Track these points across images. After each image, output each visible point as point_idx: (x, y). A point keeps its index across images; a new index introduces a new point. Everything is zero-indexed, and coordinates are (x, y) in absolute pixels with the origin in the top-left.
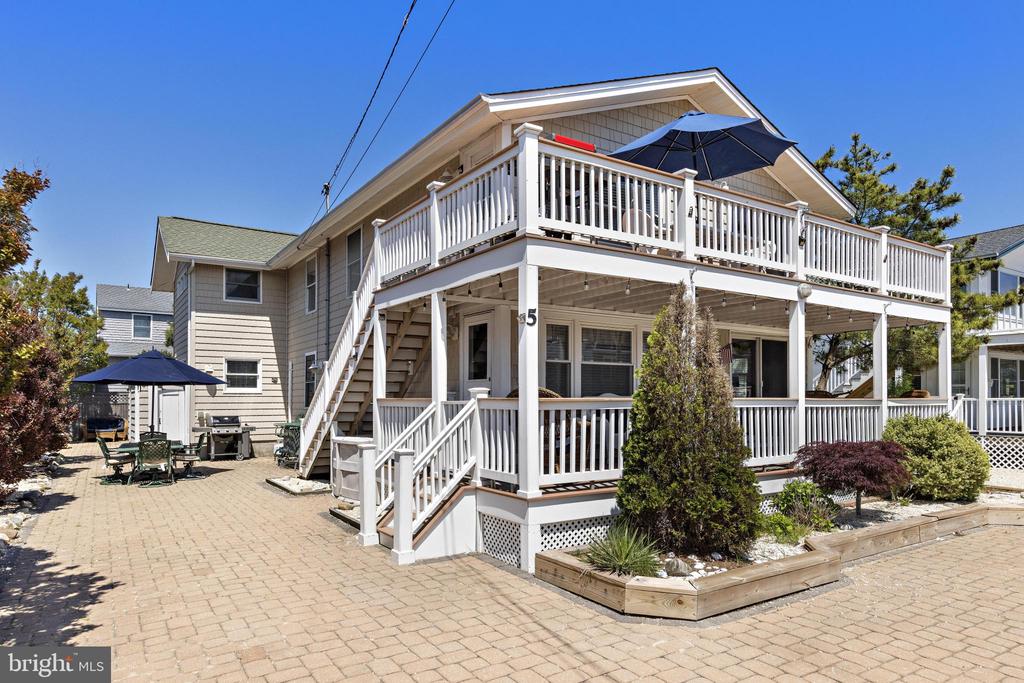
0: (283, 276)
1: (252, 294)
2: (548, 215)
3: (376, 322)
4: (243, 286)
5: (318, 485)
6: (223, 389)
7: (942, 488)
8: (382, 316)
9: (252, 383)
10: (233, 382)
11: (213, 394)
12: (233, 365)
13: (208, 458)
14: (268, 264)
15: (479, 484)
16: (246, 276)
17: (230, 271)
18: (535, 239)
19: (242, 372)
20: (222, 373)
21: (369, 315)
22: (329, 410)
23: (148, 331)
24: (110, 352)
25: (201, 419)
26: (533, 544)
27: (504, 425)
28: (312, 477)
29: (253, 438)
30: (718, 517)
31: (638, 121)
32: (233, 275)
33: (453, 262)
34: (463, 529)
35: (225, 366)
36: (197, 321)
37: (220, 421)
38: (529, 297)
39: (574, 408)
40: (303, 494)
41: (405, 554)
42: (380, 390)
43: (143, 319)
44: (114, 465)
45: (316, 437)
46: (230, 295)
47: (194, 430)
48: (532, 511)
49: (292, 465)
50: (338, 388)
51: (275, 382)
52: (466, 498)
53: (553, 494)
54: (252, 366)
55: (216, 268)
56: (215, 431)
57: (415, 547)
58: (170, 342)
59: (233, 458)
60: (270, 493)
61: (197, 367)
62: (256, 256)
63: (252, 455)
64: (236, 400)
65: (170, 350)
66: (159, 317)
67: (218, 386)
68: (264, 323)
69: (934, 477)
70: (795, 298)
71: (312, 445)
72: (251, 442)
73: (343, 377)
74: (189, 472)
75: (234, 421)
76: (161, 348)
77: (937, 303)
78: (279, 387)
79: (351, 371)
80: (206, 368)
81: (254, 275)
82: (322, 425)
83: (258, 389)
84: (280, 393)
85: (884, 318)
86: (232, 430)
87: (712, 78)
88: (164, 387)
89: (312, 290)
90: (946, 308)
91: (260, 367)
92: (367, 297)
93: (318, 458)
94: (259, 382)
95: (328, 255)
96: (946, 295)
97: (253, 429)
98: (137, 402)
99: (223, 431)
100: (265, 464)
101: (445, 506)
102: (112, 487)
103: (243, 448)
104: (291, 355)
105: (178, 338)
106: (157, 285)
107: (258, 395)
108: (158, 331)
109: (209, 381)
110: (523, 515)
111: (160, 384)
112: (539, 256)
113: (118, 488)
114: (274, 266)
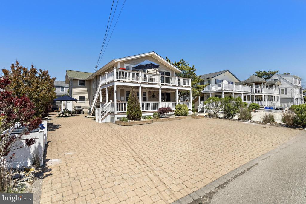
0: (89, 81)
1: (84, 84)
2: (118, 78)
3: (100, 91)
4: (82, 83)
5: (93, 117)
6: (78, 101)
7: (181, 114)
8: (101, 90)
9: (84, 100)
10: (80, 100)
11: (76, 102)
12: (80, 97)
13: (76, 114)
14: (86, 79)
15: (111, 113)
16: (82, 81)
17: (79, 80)
18: (116, 82)
19: (82, 98)
20: (78, 99)
21: (100, 90)
22: (95, 105)
23: (64, 90)
24: (57, 95)
25: (74, 107)
26: (116, 119)
27: (113, 105)
28: (92, 116)
29: (84, 110)
30: (135, 115)
31: (141, 60)
32: (80, 81)
33: (108, 83)
34: (108, 119)
35: (79, 98)
36: (73, 89)
37: (78, 107)
38: (115, 89)
39: (125, 103)
40: (90, 118)
41: (100, 122)
42: (101, 101)
43: (63, 88)
44: (59, 114)
45: (93, 109)
46: (80, 85)
47: (73, 109)
48: (115, 116)
49: (90, 115)
50: (96, 101)
51: (88, 100)
52: (109, 115)
53: (118, 114)
54: (84, 97)
55: (77, 80)
56: (77, 109)
57: (101, 121)
58: (68, 93)
59: (80, 114)
60: (86, 118)
61: (74, 98)
62: (84, 78)
63: (84, 113)
64: (81, 103)
65: (68, 94)
66: (66, 87)
67: (77, 101)
68: (86, 90)
69: (180, 112)
70: (159, 87)
71: (92, 110)
72: (83, 111)
73: (96, 99)
74: (72, 116)
75: (80, 107)
76: (67, 94)
77: (189, 87)
78: (88, 101)
79: (97, 98)
80: (75, 98)
81: (84, 81)
82: (94, 107)
83: (85, 102)
84: (89, 102)
85: (177, 89)
86: (80, 109)
87: (153, 53)
88: (68, 101)
89: (94, 84)
90: (190, 88)
91: (85, 97)
92: (99, 87)
93: (93, 112)
94: (85, 100)
95: (97, 78)
96: (190, 86)
97: (84, 109)
98: (63, 104)
99: (78, 109)
100: (86, 115)
101: (106, 116)
102: (59, 118)
103: (82, 112)
104: (91, 95)
105: (70, 92)
106: (66, 82)
107: (85, 103)
108: (66, 90)
109: (76, 100)
110: (114, 116)
111: (67, 101)
112: (116, 84)
113: (60, 118)
114: (88, 79)
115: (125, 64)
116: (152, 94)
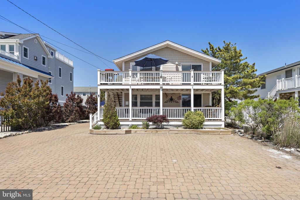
70: (160, 88)
85: (192, 89)
87: (167, 43)
90: (222, 85)
96: (223, 82)
115: (131, 63)
116: (170, 98)
